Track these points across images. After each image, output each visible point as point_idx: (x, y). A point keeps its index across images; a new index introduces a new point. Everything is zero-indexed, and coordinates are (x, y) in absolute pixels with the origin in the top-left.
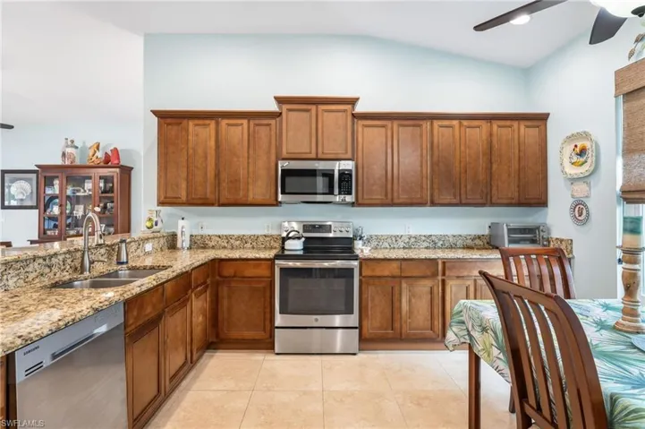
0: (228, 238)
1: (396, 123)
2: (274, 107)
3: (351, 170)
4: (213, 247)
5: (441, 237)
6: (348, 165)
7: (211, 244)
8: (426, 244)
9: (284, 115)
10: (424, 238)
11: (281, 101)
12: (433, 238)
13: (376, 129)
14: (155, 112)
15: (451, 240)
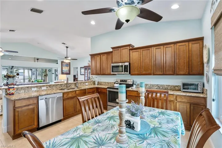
0: (105, 82)
1: (142, 50)
2: (111, 50)
3: (128, 65)
4: (103, 85)
5: (162, 86)
6: (127, 64)
7: (102, 84)
8: (156, 87)
9: (113, 52)
10: (155, 85)
11: (113, 48)
12: (159, 85)
13: (135, 52)
14: (90, 55)
15: (166, 86)
